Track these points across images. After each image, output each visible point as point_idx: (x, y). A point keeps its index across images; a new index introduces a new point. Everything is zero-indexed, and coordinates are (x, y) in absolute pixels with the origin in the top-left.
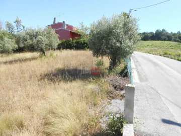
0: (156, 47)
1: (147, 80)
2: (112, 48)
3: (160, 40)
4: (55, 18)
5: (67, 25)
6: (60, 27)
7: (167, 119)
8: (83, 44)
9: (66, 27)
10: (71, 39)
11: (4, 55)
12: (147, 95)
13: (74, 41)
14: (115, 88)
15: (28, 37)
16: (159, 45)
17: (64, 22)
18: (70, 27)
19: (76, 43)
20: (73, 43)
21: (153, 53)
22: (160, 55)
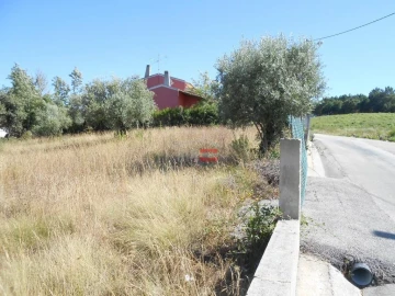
0: (371, 126)
1: (344, 175)
2: (263, 103)
3: (382, 111)
4: (148, 66)
5: (173, 80)
6: (159, 83)
7: (384, 231)
8: (207, 117)
9: (170, 83)
10: (181, 107)
11: (43, 139)
12: (342, 195)
13: (188, 111)
14: (270, 182)
15: (93, 96)
16: (378, 121)
17: (166, 73)
18: (179, 83)
19: (191, 114)
20: (184, 114)
21: (365, 135)
22: (381, 139)
